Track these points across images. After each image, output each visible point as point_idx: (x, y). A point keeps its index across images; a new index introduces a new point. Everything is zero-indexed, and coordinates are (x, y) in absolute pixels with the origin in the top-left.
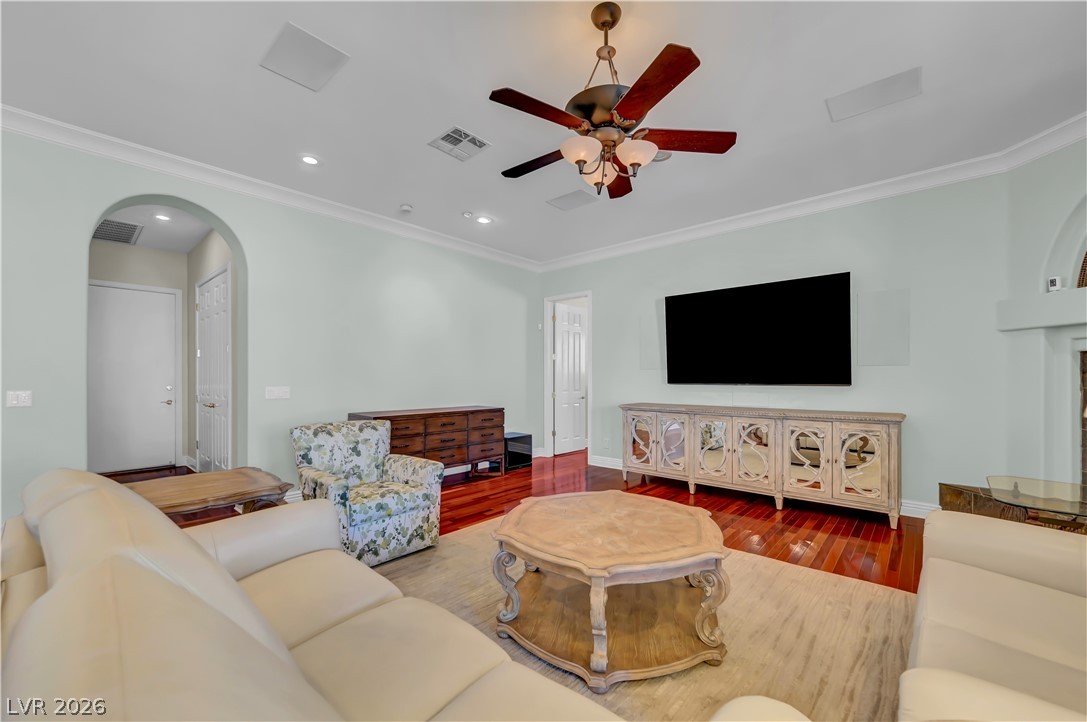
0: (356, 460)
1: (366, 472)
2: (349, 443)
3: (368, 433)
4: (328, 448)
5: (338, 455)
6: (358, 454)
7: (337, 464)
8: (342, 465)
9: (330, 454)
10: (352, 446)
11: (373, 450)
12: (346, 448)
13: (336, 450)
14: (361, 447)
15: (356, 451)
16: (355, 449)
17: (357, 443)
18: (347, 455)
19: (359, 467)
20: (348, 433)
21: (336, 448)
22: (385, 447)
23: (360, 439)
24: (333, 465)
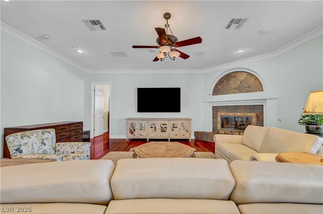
0: (44, 147)
1: (49, 152)
2: (39, 140)
3: (46, 135)
4: (30, 144)
5: (36, 146)
6: (45, 145)
7: (36, 150)
8: (38, 151)
9: (32, 146)
10: (41, 142)
11: (51, 142)
12: (39, 143)
13: (34, 145)
14: (45, 141)
15: (43, 143)
16: (42, 143)
17: (43, 140)
18: (40, 146)
19: (46, 150)
20: (37, 136)
21: (34, 143)
22: (55, 140)
23: (44, 138)
24: (34, 152)
